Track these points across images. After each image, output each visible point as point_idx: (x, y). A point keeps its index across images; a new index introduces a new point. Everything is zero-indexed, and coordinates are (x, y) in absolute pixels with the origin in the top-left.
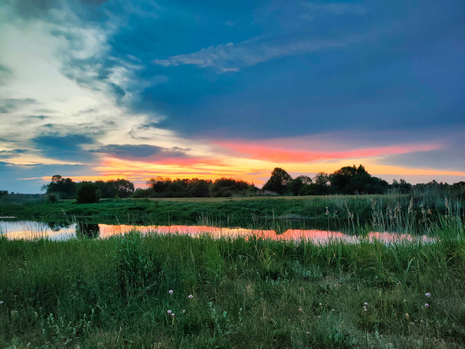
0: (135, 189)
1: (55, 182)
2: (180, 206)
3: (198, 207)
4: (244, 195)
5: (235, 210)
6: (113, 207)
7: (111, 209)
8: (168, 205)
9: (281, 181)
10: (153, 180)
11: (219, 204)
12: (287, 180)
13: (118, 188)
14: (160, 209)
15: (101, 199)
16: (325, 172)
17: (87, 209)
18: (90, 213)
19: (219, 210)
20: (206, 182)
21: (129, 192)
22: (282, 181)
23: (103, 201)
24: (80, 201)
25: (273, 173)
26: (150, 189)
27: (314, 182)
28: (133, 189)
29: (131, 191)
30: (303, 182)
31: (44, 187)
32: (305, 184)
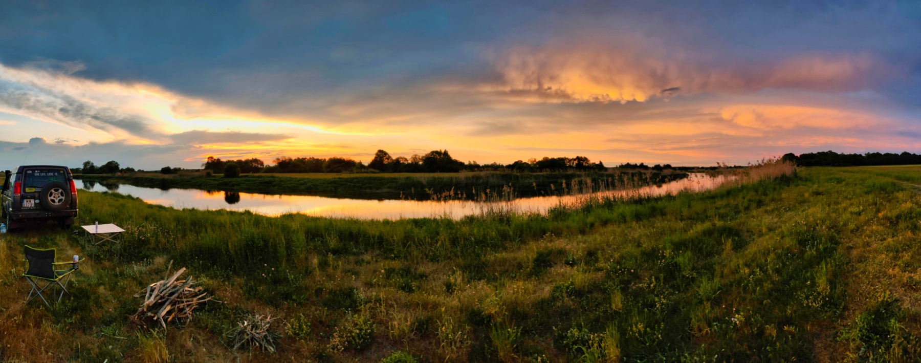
0: (265, 166)
1: (210, 161)
2: (298, 181)
3: (312, 182)
4: (352, 172)
5: (342, 185)
6: (248, 181)
7: (247, 183)
8: (289, 181)
9: (382, 161)
10: (278, 159)
11: (330, 180)
12: (387, 159)
13: (252, 164)
14: (283, 183)
15: (241, 175)
16: (419, 155)
17: (231, 182)
18: (233, 185)
19: (329, 185)
20: (321, 160)
21: (260, 168)
22: (385, 161)
23: (242, 177)
24: (227, 176)
25: (377, 154)
26: (276, 166)
27: (410, 162)
28: (263, 166)
29: (262, 167)
31: (203, 165)
32: (403, 164)
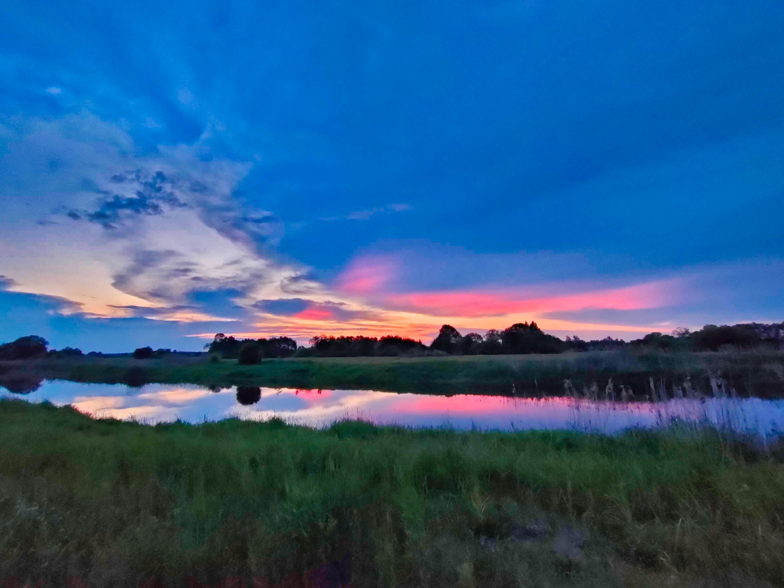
1: (218, 340)
4: (413, 355)
6: (275, 369)
7: (272, 372)
10: (316, 338)
12: (456, 337)
13: (280, 346)
15: (263, 360)
16: (496, 330)
17: (248, 372)
18: (251, 376)
21: (292, 351)
22: (452, 339)
24: (243, 363)
25: (442, 331)
26: (312, 347)
27: (484, 340)
28: (296, 347)
29: (294, 349)
30: (473, 340)
31: (207, 346)
32: (475, 342)
